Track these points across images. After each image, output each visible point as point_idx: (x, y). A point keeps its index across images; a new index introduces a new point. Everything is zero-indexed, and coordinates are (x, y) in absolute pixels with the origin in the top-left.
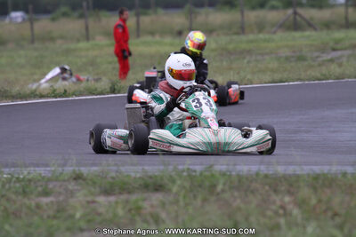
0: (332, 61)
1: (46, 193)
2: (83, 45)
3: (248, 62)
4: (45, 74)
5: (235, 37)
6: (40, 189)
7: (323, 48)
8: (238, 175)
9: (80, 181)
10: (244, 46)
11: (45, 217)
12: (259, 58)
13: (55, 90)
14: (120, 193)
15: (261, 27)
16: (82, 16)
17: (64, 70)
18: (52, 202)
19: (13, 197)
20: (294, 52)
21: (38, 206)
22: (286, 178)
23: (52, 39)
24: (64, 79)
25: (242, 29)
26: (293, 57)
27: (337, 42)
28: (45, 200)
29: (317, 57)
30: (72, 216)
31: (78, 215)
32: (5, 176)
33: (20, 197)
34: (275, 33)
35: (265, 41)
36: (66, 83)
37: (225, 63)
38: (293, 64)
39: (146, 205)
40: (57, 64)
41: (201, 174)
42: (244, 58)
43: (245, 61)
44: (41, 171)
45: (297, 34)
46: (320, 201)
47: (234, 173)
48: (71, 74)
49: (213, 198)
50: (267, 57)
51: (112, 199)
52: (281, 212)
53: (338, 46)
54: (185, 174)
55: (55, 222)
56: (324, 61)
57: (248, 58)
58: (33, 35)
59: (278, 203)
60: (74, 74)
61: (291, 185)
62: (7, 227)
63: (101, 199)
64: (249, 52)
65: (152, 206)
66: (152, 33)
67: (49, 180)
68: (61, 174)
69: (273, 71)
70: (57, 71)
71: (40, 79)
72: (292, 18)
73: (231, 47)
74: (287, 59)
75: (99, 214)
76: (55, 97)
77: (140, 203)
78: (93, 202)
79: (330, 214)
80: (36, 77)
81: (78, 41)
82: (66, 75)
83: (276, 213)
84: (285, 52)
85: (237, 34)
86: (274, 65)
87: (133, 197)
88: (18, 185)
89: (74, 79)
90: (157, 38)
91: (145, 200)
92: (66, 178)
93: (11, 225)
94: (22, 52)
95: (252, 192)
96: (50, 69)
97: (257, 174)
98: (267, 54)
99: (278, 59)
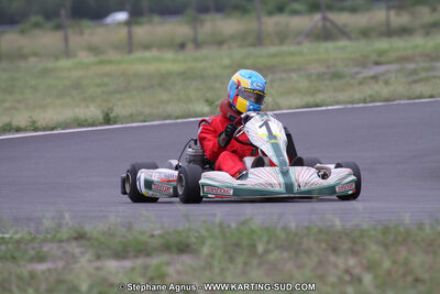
0: (375, 78)
1: (41, 258)
2: (64, 63)
5: (252, 50)
6: (32, 253)
7: (363, 62)
9: (83, 242)
10: (264, 61)
11: (42, 289)
12: (284, 75)
13: (34, 122)
14: (136, 257)
15: (282, 37)
16: (58, 27)
18: (49, 270)
20: (328, 67)
21: (33, 276)
23: (23, 57)
25: (259, 40)
26: (326, 74)
27: (381, 53)
28: (39, 267)
29: (357, 73)
31: (84, 287)
33: (8, 264)
34: (300, 43)
35: (292, 54)
38: (327, 82)
39: (171, 270)
45: (330, 45)
46: (394, 262)
47: (279, 226)
49: (255, 262)
50: (294, 75)
51: (127, 264)
52: (347, 278)
53: (383, 59)
54: (217, 230)
56: (365, 78)
59: (342, 266)
61: (354, 242)
64: (271, 69)
65: (179, 273)
66: (148, 47)
67: (43, 241)
72: (320, 24)
74: (320, 76)
75: (111, 285)
76: (36, 130)
77: (164, 268)
79: (410, 279)
81: (57, 58)
83: (341, 279)
84: (316, 69)
85: (254, 45)
86: (303, 84)
87: (154, 261)
88: (3, 247)
90: (154, 53)
91: (168, 264)
92: (65, 238)
95: (306, 252)
97: (308, 228)
98: (293, 70)
99: (309, 76)
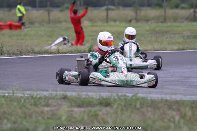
1: (47, 105)
3: (167, 38)
4: (54, 41)
6: (43, 103)
8: (151, 100)
9: (66, 100)
10: (164, 29)
11: (46, 117)
12: (172, 36)
13: (59, 50)
14: (87, 107)
15: (175, 19)
17: (64, 39)
19: (29, 107)
20: (193, 33)
21: (42, 112)
22: (177, 102)
23: (60, 22)
24: (65, 44)
25: (165, 20)
26: (191, 36)
28: (46, 109)
30: (59, 118)
31: (63, 118)
32: (26, 95)
33: (33, 107)
34: (183, 22)
35: (176, 26)
36: (65, 46)
37: (153, 38)
38: (191, 40)
39: (100, 113)
40: (61, 36)
41: (131, 98)
42: (164, 36)
43: (165, 37)
44: (46, 93)
46: (193, 115)
47: (149, 98)
48: (69, 42)
50: (177, 36)
51: (82, 109)
52: (172, 120)
54: (122, 98)
55: (51, 121)
57: (166, 36)
58: (49, 19)
60: (70, 41)
62: (24, 122)
63: (76, 110)
64: (167, 32)
65: (104, 114)
66: (115, 21)
67: (50, 98)
68: (56, 95)
69: (179, 43)
70: (61, 39)
71: (52, 44)
72: (192, 14)
73: (157, 29)
74: (188, 37)
75: (75, 118)
76: (59, 53)
77: (97, 112)
78: (72, 111)
80: (49, 42)
82: (66, 42)
83: (170, 120)
84: (187, 33)
85: (162, 22)
86: (181, 40)
87: (94, 109)
88: (32, 100)
89: (70, 44)
90: (118, 23)
91: (100, 111)
92: (59, 98)
93: (27, 122)
94: (43, 29)
95: (158, 109)
96: (57, 38)
97: (162, 100)
98: (177, 34)
99: (183, 37)
